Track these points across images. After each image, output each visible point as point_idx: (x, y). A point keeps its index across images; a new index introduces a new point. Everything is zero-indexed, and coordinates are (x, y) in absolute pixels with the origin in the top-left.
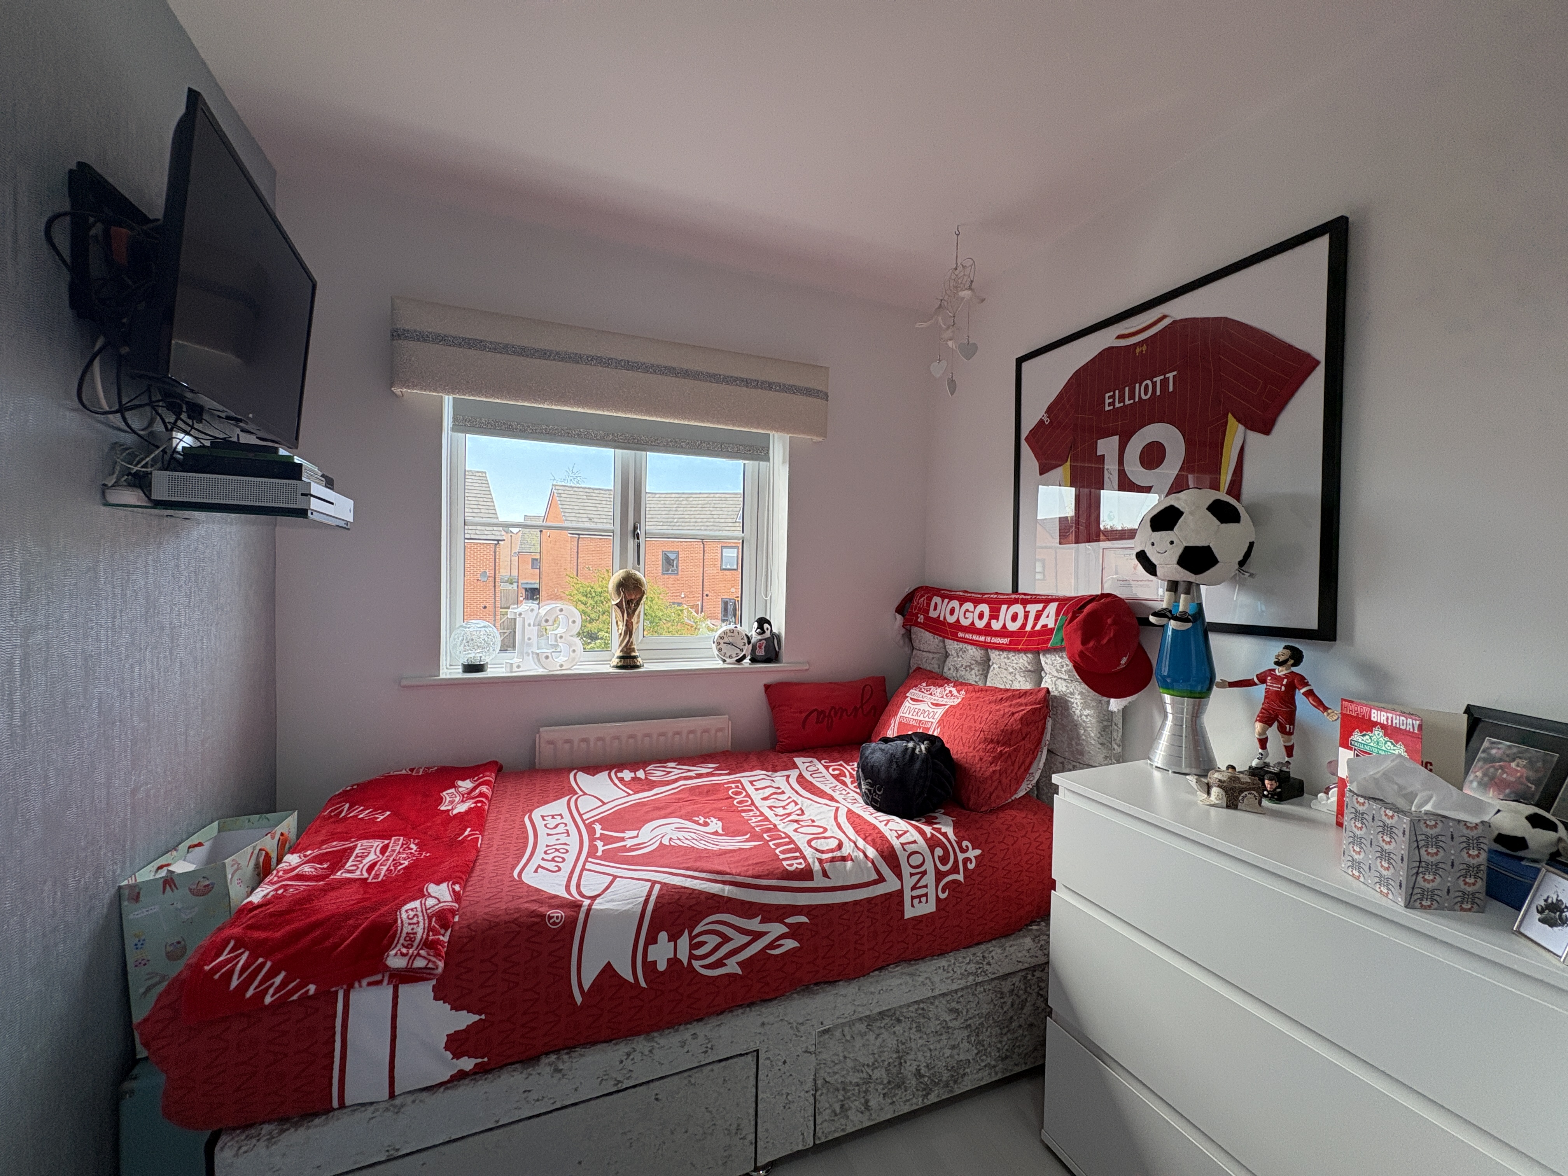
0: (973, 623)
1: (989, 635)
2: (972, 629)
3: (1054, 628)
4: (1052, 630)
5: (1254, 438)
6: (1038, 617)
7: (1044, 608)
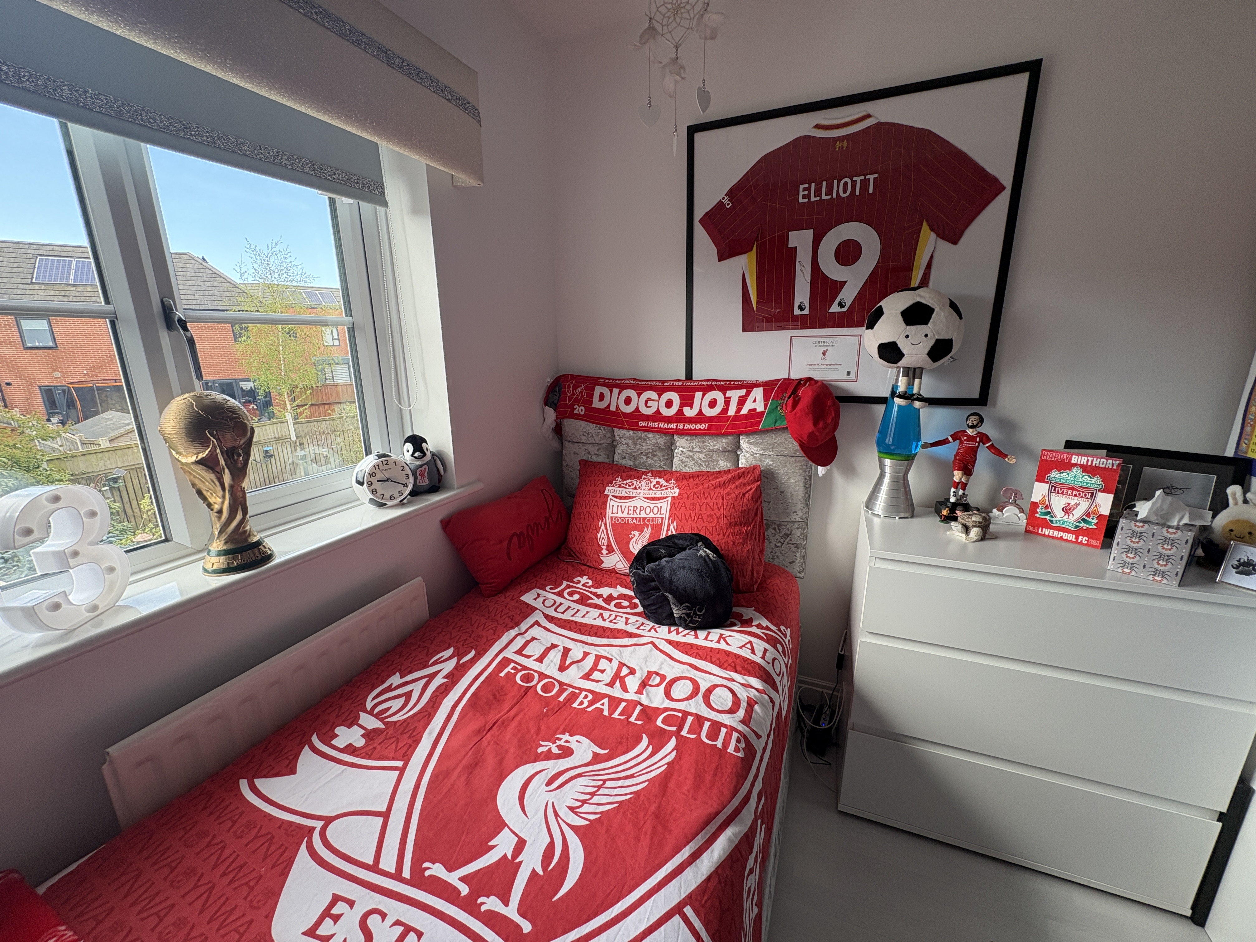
0: (658, 411)
1: (680, 422)
2: (657, 416)
3: (765, 412)
4: (762, 413)
5: (944, 246)
6: (742, 401)
7: (748, 394)
